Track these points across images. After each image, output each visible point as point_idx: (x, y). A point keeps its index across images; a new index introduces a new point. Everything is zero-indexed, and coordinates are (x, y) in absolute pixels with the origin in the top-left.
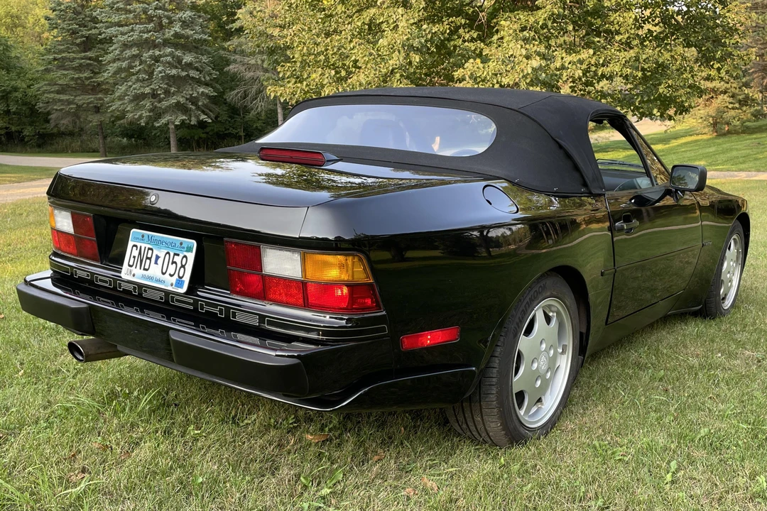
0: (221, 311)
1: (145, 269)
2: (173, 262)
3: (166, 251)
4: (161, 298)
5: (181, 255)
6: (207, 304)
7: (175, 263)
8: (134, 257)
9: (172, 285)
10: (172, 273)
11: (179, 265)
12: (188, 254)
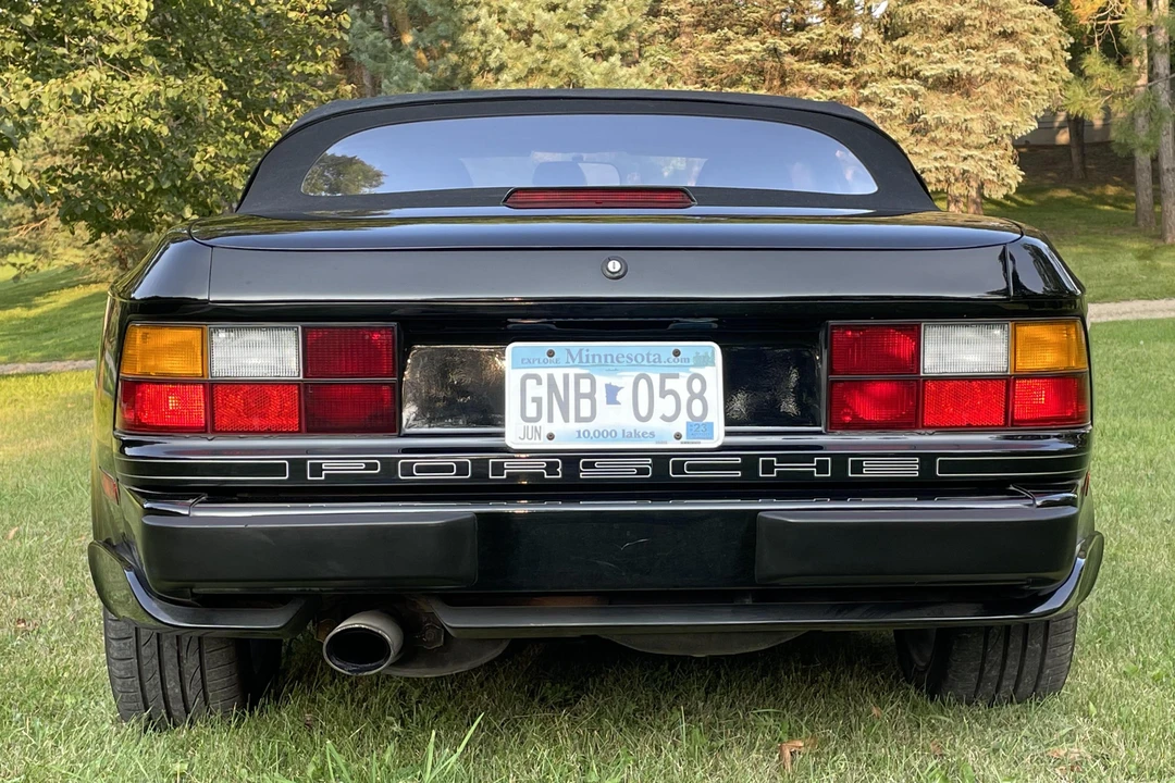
0: (822, 467)
1: (579, 419)
2: (663, 394)
3: (636, 374)
4: (642, 471)
5: (685, 377)
6: (781, 459)
7: (673, 393)
8: (537, 400)
9: (678, 436)
10: (670, 413)
11: (684, 396)
12: (703, 371)
